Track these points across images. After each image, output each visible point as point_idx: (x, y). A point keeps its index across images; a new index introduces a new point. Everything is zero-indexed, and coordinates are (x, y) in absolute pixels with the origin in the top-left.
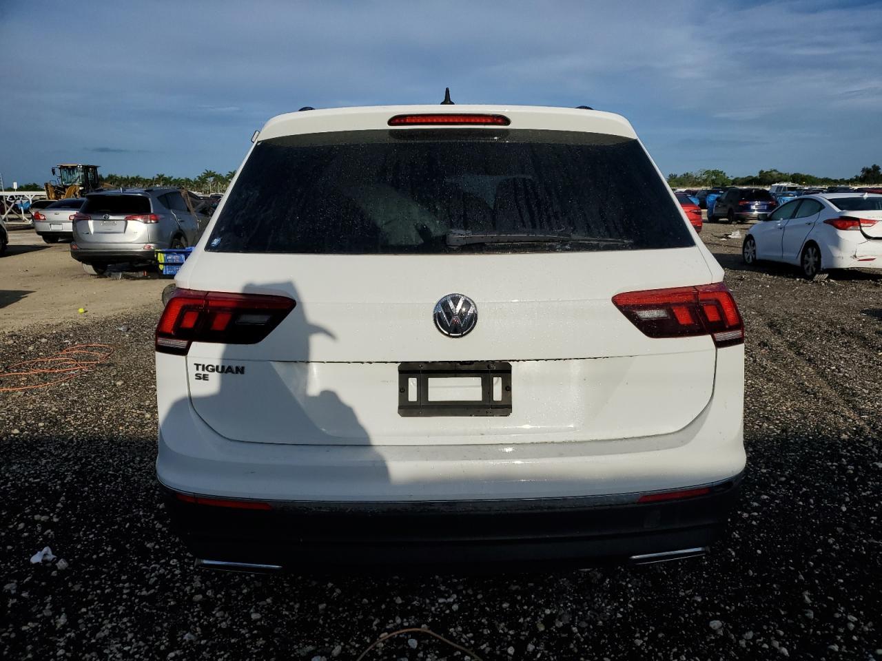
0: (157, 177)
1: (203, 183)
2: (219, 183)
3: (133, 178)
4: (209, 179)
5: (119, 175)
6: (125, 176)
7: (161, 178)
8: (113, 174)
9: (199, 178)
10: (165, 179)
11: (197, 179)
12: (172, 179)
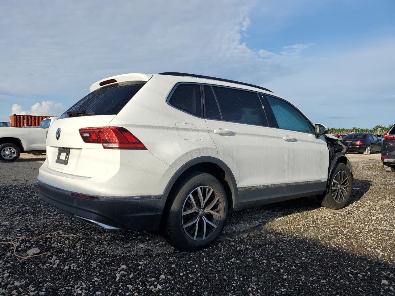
0: (353, 128)
1: (375, 131)
2: (384, 131)
3: (342, 129)
4: (378, 129)
5: (336, 128)
6: (338, 128)
7: (355, 129)
8: (333, 128)
9: (373, 129)
10: (356, 129)
11: (372, 129)
12: (360, 129)
